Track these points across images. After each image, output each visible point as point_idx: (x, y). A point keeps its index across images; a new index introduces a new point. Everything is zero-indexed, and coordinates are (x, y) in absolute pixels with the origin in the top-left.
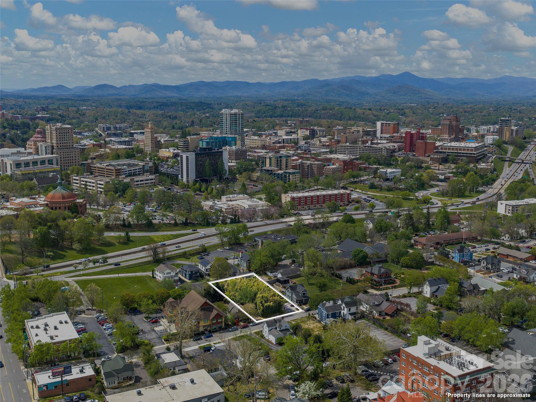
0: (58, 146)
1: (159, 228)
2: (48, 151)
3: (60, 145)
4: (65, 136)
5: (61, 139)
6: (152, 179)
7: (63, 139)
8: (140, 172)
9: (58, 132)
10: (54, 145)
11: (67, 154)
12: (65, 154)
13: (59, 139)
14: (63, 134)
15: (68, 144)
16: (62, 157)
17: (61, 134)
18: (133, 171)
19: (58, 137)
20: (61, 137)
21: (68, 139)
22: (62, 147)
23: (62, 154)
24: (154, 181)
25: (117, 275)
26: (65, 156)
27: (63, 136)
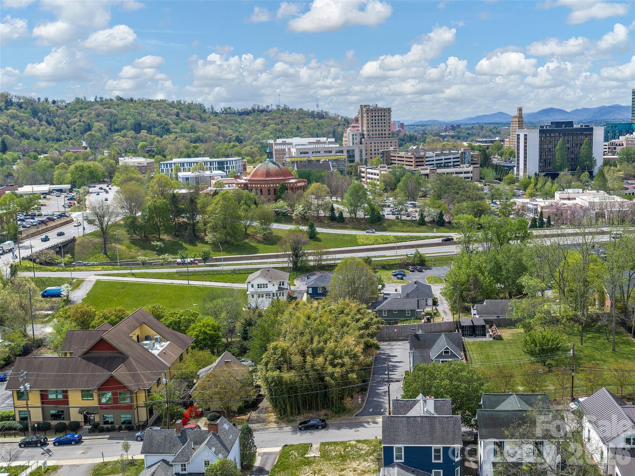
0: (368, 135)
1: (390, 226)
2: (355, 141)
3: (371, 133)
4: (380, 121)
5: (374, 125)
6: (468, 172)
7: (377, 125)
8: (456, 164)
9: (370, 114)
10: (365, 133)
11: (380, 145)
12: (377, 145)
13: (370, 125)
14: (377, 118)
15: (383, 132)
16: (373, 149)
17: (374, 118)
18: (443, 161)
19: (370, 122)
20: (374, 122)
21: (383, 125)
22: (374, 136)
23: (373, 145)
24: (470, 175)
25: (186, 282)
26: (377, 148)
27: (377, 121)
